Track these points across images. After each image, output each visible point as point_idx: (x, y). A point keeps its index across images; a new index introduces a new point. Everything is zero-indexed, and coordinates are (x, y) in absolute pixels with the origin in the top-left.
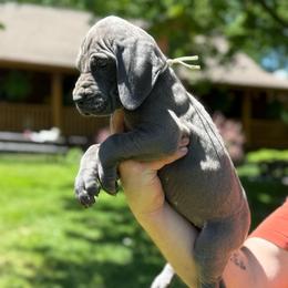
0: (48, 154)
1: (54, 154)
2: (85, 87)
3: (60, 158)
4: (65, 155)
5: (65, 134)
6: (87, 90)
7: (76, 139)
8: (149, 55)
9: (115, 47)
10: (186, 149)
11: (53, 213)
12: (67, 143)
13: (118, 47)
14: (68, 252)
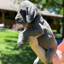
0: (1, 29)
1: (3, 30)
2: (18, 16)
3: (4, 31)
4: (5, 30)
5: (5, 25)
6: (18, 17)
7: (8, 26)
8: (34, 10)
9: (26, 7)
10: (44, 33)
11: (3, 43)
12: (5, 27)
13: (27, 7)
14: (7, 52)
